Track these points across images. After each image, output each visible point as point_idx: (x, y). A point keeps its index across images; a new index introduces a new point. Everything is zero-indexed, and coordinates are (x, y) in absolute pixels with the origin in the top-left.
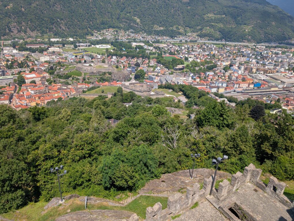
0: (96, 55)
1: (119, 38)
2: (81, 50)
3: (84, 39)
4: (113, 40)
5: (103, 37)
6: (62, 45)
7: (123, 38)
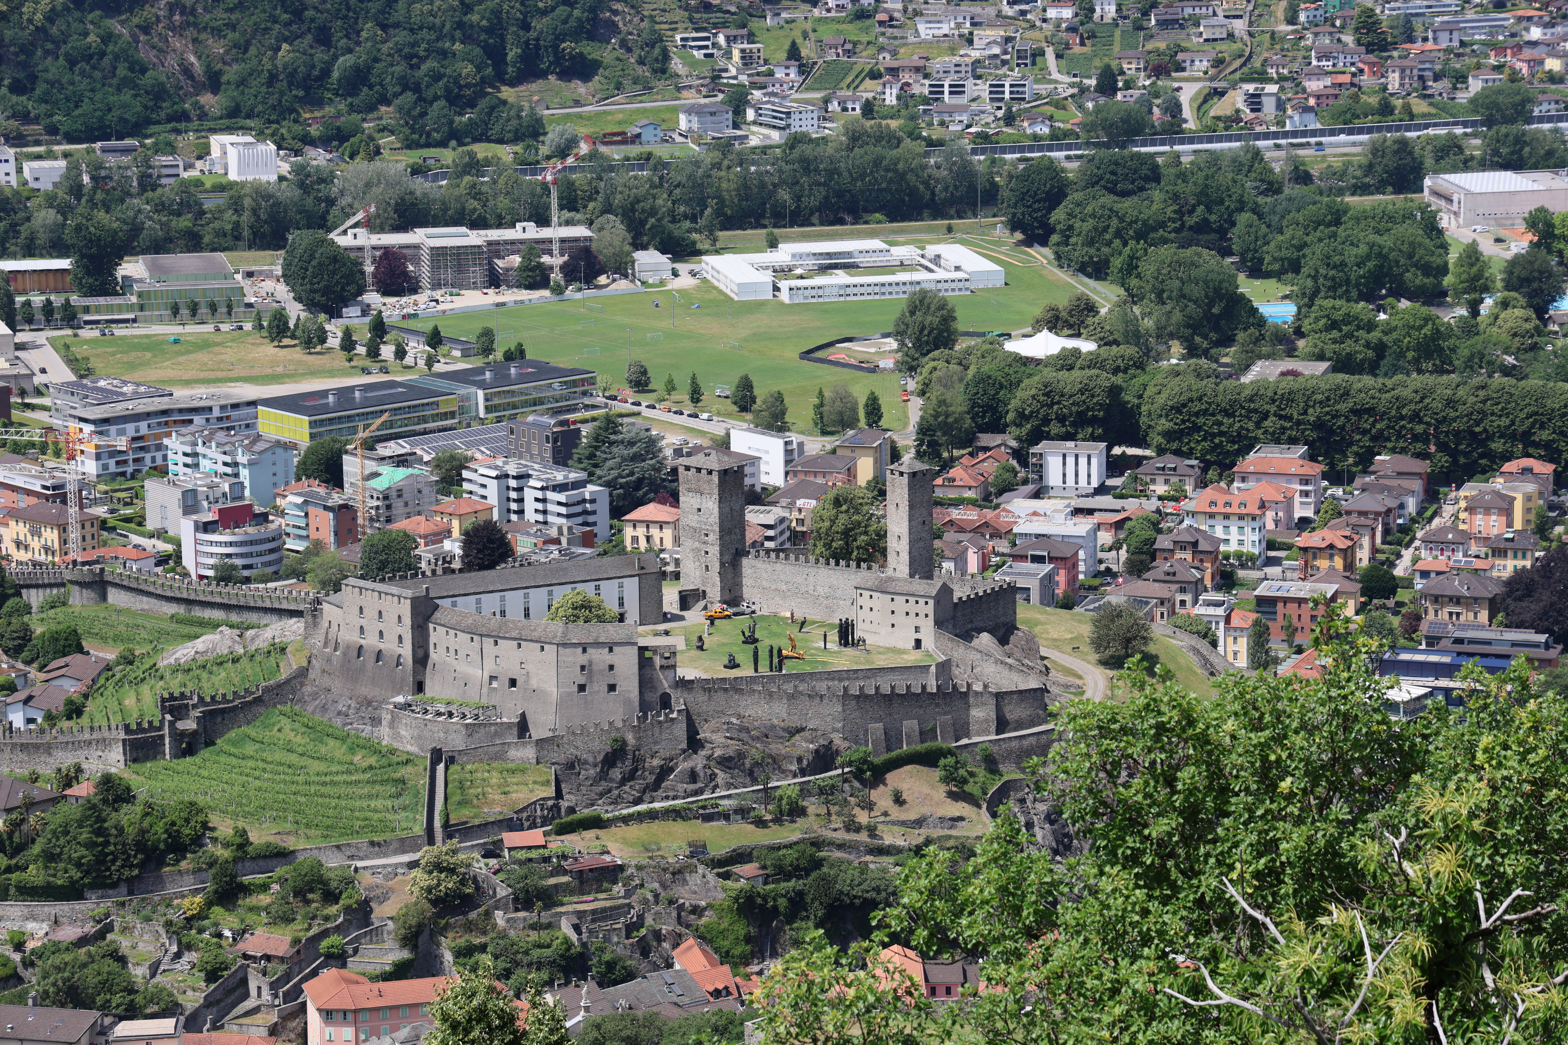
0: (717, 429)
1: (1174, 109)
2: (416, 349)
3: (482, 150)
4: (1058, 138)
5: (869, 90)
6: (64, 264)
7: (1255, 102)
